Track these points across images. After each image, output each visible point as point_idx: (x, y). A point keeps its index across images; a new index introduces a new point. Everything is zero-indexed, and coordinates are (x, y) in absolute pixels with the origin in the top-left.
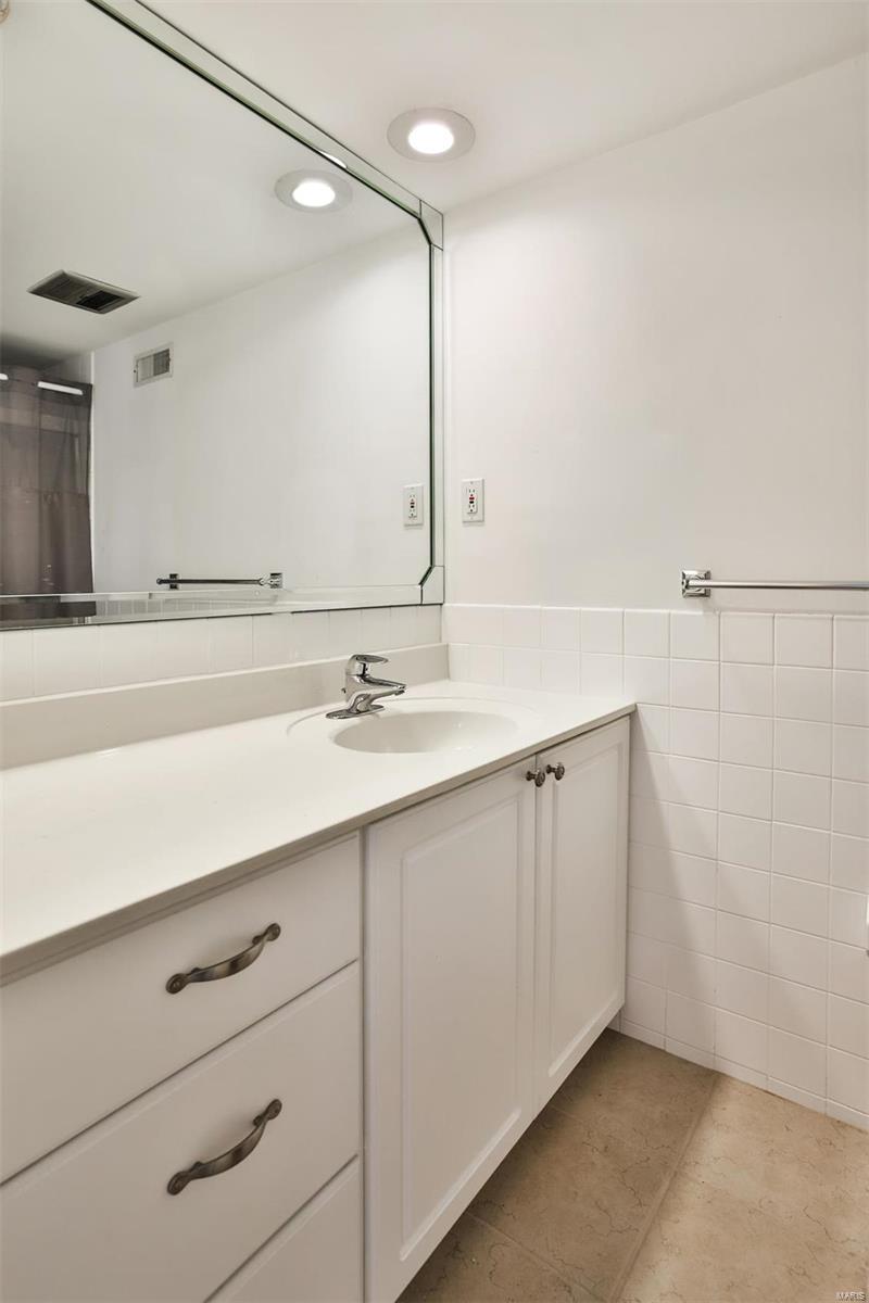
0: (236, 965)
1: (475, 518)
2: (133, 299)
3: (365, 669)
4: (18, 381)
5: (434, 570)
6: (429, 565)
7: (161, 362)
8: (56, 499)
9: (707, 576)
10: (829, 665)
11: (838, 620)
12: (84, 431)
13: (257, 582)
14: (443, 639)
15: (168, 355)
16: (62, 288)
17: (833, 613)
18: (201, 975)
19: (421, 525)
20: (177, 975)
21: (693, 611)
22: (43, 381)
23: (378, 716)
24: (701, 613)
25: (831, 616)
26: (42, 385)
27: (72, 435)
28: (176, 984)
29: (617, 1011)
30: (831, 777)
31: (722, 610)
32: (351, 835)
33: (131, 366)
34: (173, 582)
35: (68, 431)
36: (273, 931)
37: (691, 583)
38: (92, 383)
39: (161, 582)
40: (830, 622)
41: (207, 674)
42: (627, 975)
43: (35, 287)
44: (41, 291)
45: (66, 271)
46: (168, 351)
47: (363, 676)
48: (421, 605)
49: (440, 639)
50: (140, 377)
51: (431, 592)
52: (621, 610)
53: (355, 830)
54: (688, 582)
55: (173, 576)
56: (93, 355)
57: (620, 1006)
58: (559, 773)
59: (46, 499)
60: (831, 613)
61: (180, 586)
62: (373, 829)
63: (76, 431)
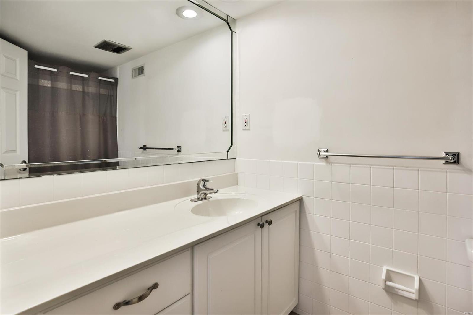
0: (141, 298)
1: (247, 128)
2: (130, 49)
3: (204, 184)
4: (92, 77)
5: (233, 146)
6: (231, 145)
7: (140, 71)
8: (105, 118)
9: (327, 151)
10: (370, 184)
11: (373, 168)
12: (115, 94)
13: (172, 149)
14: (236, 171)
15: (143, 68)
16: (105, 46)
17: (371, 165)
18: (127, 303)
19: (229, 130)
20: (118, 303)
21: (323, 163)
22: (100, 77)
23: (209, 200)
24: (325, 164)
25: (370, 166)
26: (100, 78)
27: (111, 96)
28: (117, 307)
29: (296, 305)
30: (370, 224)
31: (332, 163)
32: (188, 249)
33: (130, 72)
34: (145, 148)
35: (110, 94)
36: (155, 286)
37: (321, 153)
38: (118, 77)
39: (140, 148)
40: (370, 169)
41: (147, 186)
42: (299, 293)
43: (96, 45)
44: (99, 47)
45: (106, 40)
46: (143, 67)
47: (204, 186)
48: (227, 159)
49: (235, 171)
50: (134, 76)
51: (231, 155)
52: (297, 162)
53: (189, 247)
54: (319, 153)
55: (144, 146)
56: (118, 67)
57: (297, 304)
58: (270, 223)
59: (101, 118)
60: (370, 165)
61: (147, 150)
62: (196, 247)
63: (112, 95)
